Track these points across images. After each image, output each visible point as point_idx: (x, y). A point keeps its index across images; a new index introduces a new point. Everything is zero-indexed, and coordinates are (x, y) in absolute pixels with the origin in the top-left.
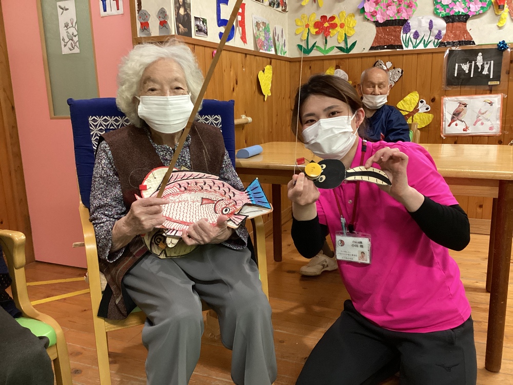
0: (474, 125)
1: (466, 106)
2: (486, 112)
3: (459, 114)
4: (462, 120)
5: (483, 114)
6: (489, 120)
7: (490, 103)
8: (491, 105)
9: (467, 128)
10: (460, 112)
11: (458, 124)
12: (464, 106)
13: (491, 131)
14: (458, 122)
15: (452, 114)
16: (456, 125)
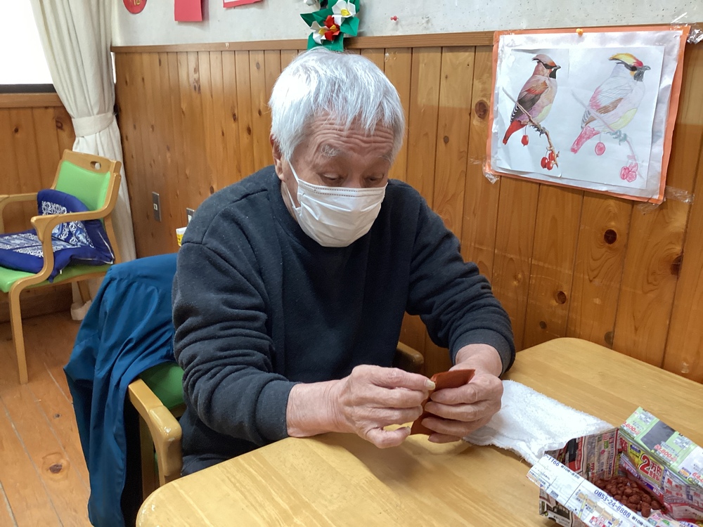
0: (574, 151)
1: (553, 75)
2: (615, 105)
3: (533, 101)
4: (542, 125)
5: (605, 110)
6: (625, 138)
7: (633, 69)
8: (639, 77)
9: (552, 157)
10: (538, 96)
11: (530, 139)
12: (547, 72)
13: (625, 183)
14: (529, 130)
15: (516, 100)
16: (525, 141)
